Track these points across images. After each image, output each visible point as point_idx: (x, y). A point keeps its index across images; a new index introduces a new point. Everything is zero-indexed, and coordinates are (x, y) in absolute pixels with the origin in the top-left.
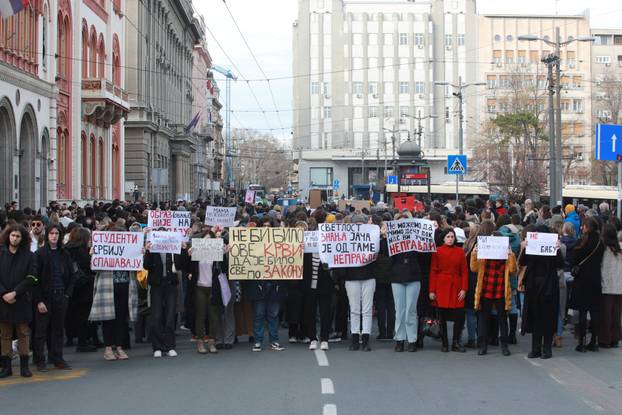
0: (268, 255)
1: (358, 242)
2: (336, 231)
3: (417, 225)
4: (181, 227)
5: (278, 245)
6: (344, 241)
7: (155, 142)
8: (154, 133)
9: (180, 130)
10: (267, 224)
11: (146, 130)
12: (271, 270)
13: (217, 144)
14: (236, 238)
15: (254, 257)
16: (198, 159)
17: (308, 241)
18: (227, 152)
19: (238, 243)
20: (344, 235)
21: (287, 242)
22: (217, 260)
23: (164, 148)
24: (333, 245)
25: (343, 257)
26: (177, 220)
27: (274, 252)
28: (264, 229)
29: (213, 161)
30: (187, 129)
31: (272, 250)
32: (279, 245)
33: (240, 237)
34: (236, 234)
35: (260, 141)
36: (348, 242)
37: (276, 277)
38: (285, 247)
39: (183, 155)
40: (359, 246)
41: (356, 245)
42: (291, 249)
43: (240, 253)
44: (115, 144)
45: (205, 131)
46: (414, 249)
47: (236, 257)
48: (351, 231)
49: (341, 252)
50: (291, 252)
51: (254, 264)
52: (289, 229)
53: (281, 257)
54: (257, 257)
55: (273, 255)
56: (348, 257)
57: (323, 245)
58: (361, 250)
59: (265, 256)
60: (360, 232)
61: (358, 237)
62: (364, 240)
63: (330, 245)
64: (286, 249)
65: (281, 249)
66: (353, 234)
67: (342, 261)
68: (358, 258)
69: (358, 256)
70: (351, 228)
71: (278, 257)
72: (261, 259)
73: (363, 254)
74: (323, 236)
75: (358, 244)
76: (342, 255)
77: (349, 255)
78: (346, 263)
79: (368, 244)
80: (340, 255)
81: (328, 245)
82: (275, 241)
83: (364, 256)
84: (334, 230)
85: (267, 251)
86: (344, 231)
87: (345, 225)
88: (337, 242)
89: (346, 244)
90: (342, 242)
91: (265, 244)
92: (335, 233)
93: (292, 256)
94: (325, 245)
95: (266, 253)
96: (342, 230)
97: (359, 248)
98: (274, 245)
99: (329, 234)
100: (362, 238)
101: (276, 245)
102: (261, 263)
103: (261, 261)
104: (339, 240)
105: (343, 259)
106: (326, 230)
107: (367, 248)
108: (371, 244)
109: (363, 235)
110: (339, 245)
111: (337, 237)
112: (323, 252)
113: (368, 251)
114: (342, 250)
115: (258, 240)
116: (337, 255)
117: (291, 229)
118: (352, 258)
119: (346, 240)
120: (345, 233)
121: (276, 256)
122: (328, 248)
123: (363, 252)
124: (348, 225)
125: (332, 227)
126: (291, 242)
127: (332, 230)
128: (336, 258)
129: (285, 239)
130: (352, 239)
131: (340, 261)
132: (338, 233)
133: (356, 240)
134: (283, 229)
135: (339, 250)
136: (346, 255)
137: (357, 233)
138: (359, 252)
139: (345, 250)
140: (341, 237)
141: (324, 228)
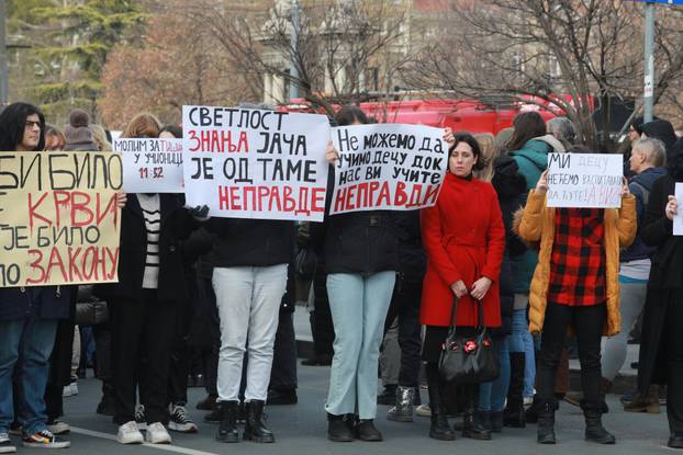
0: (38, 223)
1: (275, 156)
2: (225, 127)
3: (404, 141)
5: (62, 197)
6: (243, 154)
12: (44, 263)
15: (5, 227)
20: (243, 139)
21: (83, 187)
24: (217, 159)
25: (240, 193)
27: (51, 216)
28: (29, 156)
31: (47, 210)
32: (65, 197)
36: (253, 156)
37: (56, 279)
38: (79, 200)
40: (278, 166)
41: (271, 166)
42: (92, 206)
46: (384, 206)
48: (261, 129)
49: (236, 181)
50: (92, 215)
51: (5, 248)
52: (88, 155)
53: (69, 226)
54: (12, 228)
55: (50, 223)
56: (250, 193)
57: (193, 159)
58: (282, 179)
59: (31, 224)
60: (281, 132)
61: (276, 144)
62: (291, 153)
63: (210, 160)
64: (81, 207)
65: (69, 207)
66: (264, 137)
67: (237, 203)
68: (274, 198)
69: (274, 193)
70: (261, 120)
71: (61, 227)
72: (21, 233)
73: (285, 188)
74: (193, 138)
75: (274, 161)
76: (238, 188)
77: (253, 189)
78: (245, 209)
79: (300, 162)
80: (232, 189)
81: (205, 160)
82: (53, 188)
83: (288, 191)
84: (220, 124)
85: (35, 211)
86: (243, 128)
87: (248, 112)
88: (227, 154)
89: (246, 160)
90: (236, 156)
91: (30, 195)
92: (223, 132)
93: (94, 223)
94: (198, 159)
95: (34, 217)
96: (240, 126)
97: (278, 171)
98: (55, 194)
99: (208, 132)
100: (285, 147)
101: (58, 195)
102: (21, 242)
103: (21, 238)
104: (230, 151)
105: (238, 198)
106: (202, 124)
107: (297, 172)
108: (308, 163)
109: (288, 139)
110: (230, 163)
111: (226, 143)
112: (193, 177)
113: (299, 179)
114: (237, 177)
115: (14, 184)
116: (226, 188)
117: (92, 154)
118: (260, 195)
119: (247, 151)
120: (245, 133)
121: (58, 224)
122: (205, 168)
123: (285, 183)
124: (254, 113)
125: (216, 116)
126: (93, 187)
127: (216, 124)
128: (224, 195)
129: (79, 181)
130: (262, 148)
131: (232, 202)
132: (229, 132)
133: (271, 152)
134: (75, 156)
135: (230, 174)
136: (246, 189)
137: (275, 134)
138: (278, 182)
139: (244, 177)
140: (237, 144)
141: (196, 116)
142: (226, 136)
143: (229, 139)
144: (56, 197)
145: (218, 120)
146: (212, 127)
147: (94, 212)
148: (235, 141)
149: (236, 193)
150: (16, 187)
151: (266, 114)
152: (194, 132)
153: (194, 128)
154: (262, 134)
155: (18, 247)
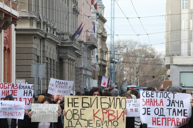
0: (96, 119)
1: (173, 107)
4: (25, 97)
5: (105, 111)
6: (161, 107)
7: (44, 46)
8: (43, 39)
9: (66, 37)
10: (97, 93)
11: (36, 36)
13: (102, 51)
14: (70, 105)
15: (85, 120)
16: (83, 63)
17: (131, 107)
18: (111, 58)
19: (72, 108)
20: (162, 102)
21: (112, 108)
22: (53, 121)
23: (52, 52)
24: (152, 108)
25: (160, 120)
26: (22, 91)
27: (101, 117)
28: (93, 98)
29: (98, 66)
30: (73, 37)
31: (100, 115)
32: (106, 111)
33: (74, 103)
34: (70, 101)
35: (140, 50)
36: (165, 107)
38: (111, 112)
39: (69, 59)
40: (174, 111)
41: (172, 111)
42: (115, 114)
43: (73, 117)
44: (7, 47)
45: (89, 40)
47: (70, 120)
48: (167, 98)
49: (159, 116)
50: (115, 117)
51: (85, 126)
52: (114, 98)
53: (107, 120)
54: (87, 120)
55: (101, 119)
56: (164, 120)
57: (143, 108)
58: (176, 115)
59: (94, 119)
60: (175, 100)
61: (173, 103)
62: (178, 107)
63: (150, 108)
64: (111, 115)
65: (107, 115)
66: (169, 101)
67: (159, 123)
68: (173, 122)
69: (173, 120)
70: (167, 95)
71: (105, 121)
72: (90, 122)
73: (177, 118)
74: (143, 101)
75: (173, 109)
76: (159, 118)
77: (165, 118)
78: (162, 125)
79: (182, 110)
80: (157, 118)
81: (148, 109)
82: (102, 108)
83: (178, 119)
84: (153, 97)
85: (96, 115)
86: (161, 98)
87: (163, 93)
88: (156, 107)
89: (163, 109)
90: (159, 107)
91: (94, 110)
92: (154, 99)
93: (116, 120)
94: (145, 108)
95: (95, 117)
96: (160, 97)
97: (174, 113)
98: (102, 110)
99: (149, 99)
100: (176, 104)
101: (103, 110)
102: (90, 125)
103: (91, 124)
104: (157, 105)
105: (160, 121)
106: (147, 97)
107: (181, 113)
108: (184, 110)
109: (177, 102)
110: (157, 109)
111: (155, 103)
112: (143, 114)
113: (182, 115)
114: (159, 114)
115: (88, 106)
116: (155, 118)
117: (116, 98)
118: (168, 121)
119: (163, 105)
120: (162, 100)
121: (103, 120)
122: (148, 111)
123: (177, 117)
124: (165, 93)
125: (152, 94)
126: (116, 108)
127: (152, 97)
128: (154, 120)
129: (111, 106)
130: (168, 105)
131: (157, 123)
132: (157, 99)
133: (172, 106)
134: (110, 98)
135: (157, 113)
136: (163, 118)
137: (173, 100)
138: (174, 116)
139: (162, 114)
140: (159, 103)
141: (145, 94)
142: (155, 101)
143: (156, 102)
144: (103, 111)
145: (153, 95)
146: (150, 98)
147: (116, 116)
148: (159, 102)
149: (159, 120)
150: (89, 107)
151: (169, 93)
152: (144, 99)
153: (144, 98)
154: (168, 100)
155: (89, 126)
